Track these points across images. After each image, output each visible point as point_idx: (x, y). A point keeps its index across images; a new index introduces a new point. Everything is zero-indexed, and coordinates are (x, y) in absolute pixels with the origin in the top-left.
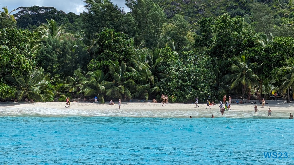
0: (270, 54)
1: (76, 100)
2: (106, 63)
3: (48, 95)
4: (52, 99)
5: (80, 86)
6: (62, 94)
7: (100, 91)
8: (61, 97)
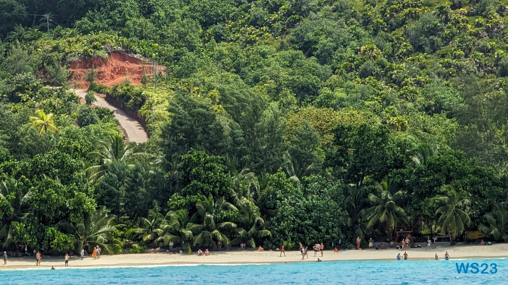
0: (421, 178)
1: (153, 251)
2: (194, 198)
3: (115, 246)
4: (121, 251)
5: (158, 232)
6: (134, 243)
7: (185, 238)
8: (132, 247)
